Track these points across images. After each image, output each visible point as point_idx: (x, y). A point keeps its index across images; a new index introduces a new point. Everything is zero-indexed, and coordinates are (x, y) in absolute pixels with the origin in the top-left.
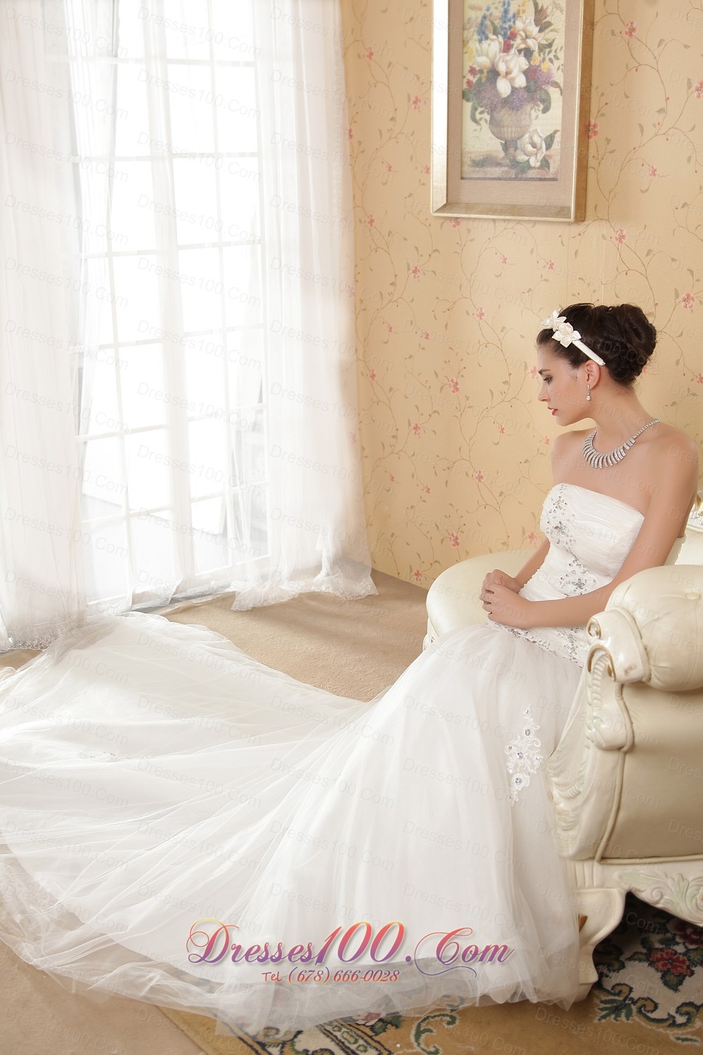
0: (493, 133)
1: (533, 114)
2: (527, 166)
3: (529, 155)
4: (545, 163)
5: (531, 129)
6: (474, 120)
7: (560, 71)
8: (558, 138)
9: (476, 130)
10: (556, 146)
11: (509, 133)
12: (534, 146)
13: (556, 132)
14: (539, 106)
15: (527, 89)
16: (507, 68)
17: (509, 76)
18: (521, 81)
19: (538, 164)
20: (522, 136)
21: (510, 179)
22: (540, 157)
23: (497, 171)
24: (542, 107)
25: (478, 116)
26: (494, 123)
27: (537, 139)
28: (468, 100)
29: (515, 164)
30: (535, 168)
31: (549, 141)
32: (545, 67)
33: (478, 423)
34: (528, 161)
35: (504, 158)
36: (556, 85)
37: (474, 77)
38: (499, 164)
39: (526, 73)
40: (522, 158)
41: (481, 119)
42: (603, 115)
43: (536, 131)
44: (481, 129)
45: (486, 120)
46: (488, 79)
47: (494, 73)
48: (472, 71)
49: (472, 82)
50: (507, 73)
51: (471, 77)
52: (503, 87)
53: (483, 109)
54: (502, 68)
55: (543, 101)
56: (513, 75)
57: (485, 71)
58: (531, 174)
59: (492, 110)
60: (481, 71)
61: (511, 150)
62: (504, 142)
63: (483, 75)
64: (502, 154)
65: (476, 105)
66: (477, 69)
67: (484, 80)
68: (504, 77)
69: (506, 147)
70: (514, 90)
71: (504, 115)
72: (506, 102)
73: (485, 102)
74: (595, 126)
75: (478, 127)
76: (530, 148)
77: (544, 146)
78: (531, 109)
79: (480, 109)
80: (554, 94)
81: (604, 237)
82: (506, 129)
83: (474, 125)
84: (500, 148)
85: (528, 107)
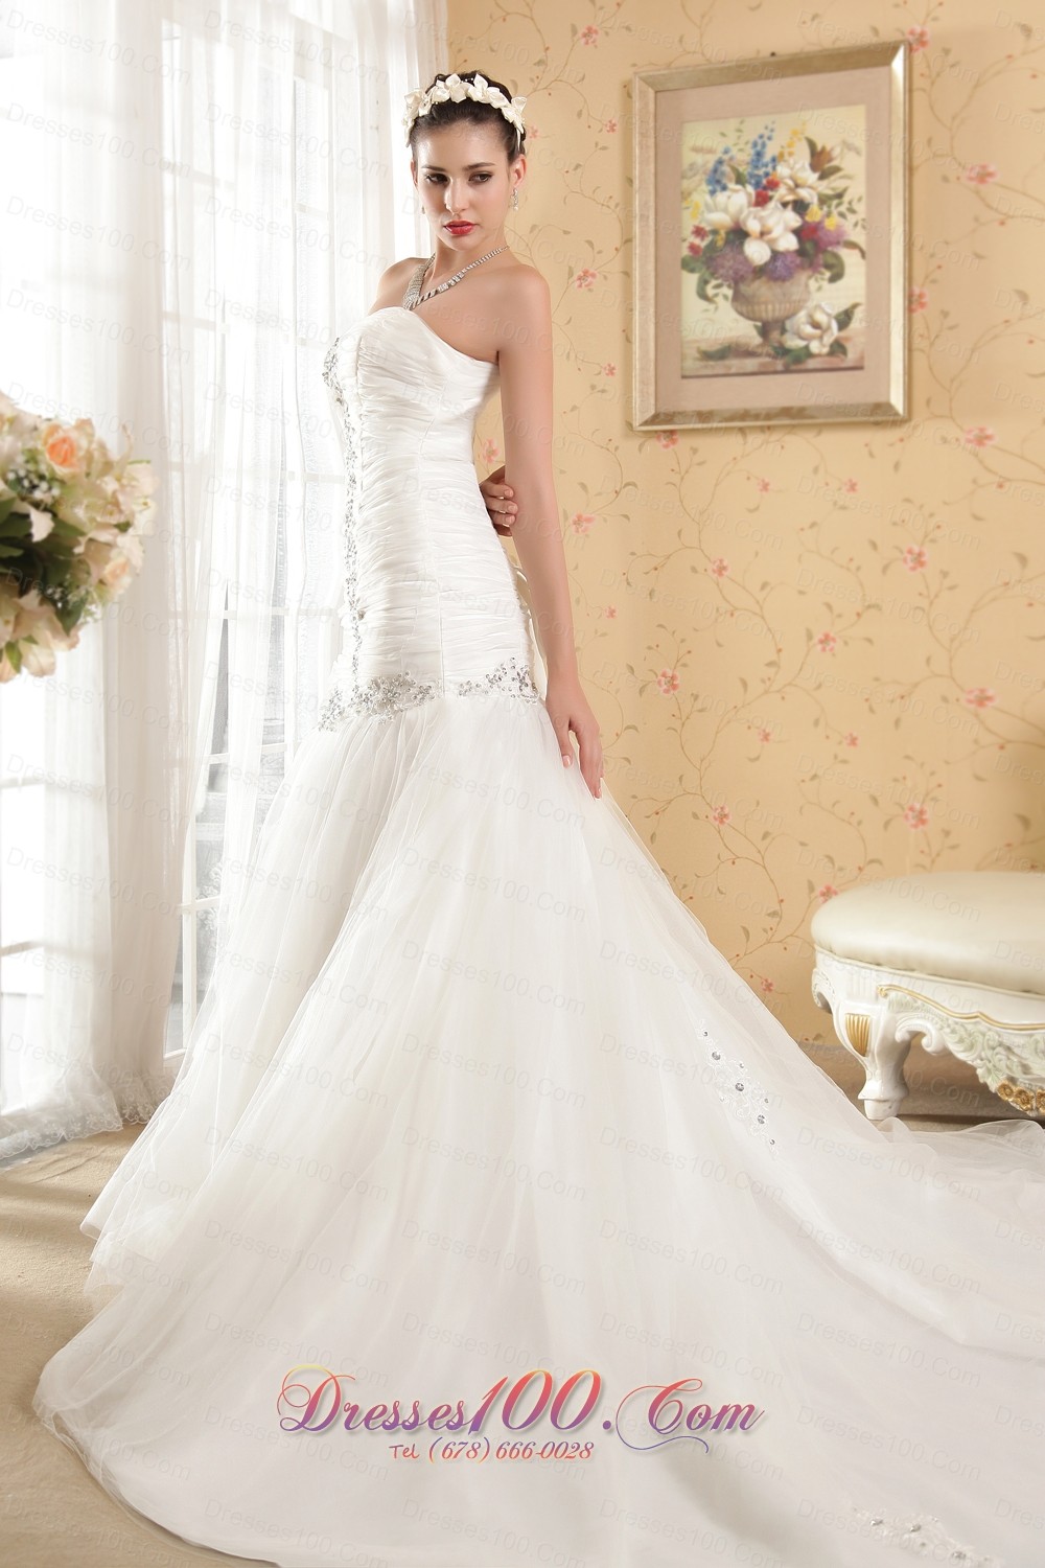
0: (741, 314)
1: (813, 284)
2: (807, 353)
3: (809, 338)
4: (838, 348)
5: (810, 304)
6: (703, 295)
7: (859, 228)
8: (858, 314)
9: (706, 310)
10: (856, 324)
11: (770, 311)
12: (816, 325)
13: (855, 306)
14: (822, 274)
15: (801, 252)
16: (763, 225)
17: (767, 237)
18: (789, 243)
19: (825, 350)
20: (794, 314)
21: (776, 372)
22: (828, 339)
23: (751, 364)
24: (828, 274)
25: (710, 291)
26: (738, 298)
27: (820, 317)
28: (692, 271)
29: (782, 351)
30: (819, 355)
31: (844, 319)
32: (831, 224)
33: (717, 733)
34: (807, 347)
35: (761, 345)
36: (852, 245)
37: (703, 239)
38: (750, 353)
39: (797, 232)
40: (794, 343)
41: (716, 295)
42: (934, 281)
43: (818, 307)
44: (716, 309)
45: (726, 297)
46: (727, 242)
47: (739, 234)
48: (699, 232)
49: (699, 247)
50: (762, 234)
51: (697, 241)
52: (756, 252)
53: (719, 281)
54: (753, 226)
55: (828, 267)
56: (774, 235)
57: (723, 233)
58: (811, 363)
59: (737, 281)
60: (715, 232)
61: (775, 335)
62: (759, 324)
63: (719, 238)
64: (758, 340)
65: (707, 276)
66: (708, 228)
67: (720, 243)
68: (756, 238)
69: (764, 331)
70: (775, 255)
71: (761, 289)
72: (760, 272)
73: (721, 271)
74: (921, 296)
75: (711, 307)
76: (808, 330)
77: (834, 325)
78: (810, 277)
79: (714, 282)
80: (850, 258)
81: (945, 440)
82: (763, 307)
83: (704, 304)
84: (754, 333)
85: (802, 276)
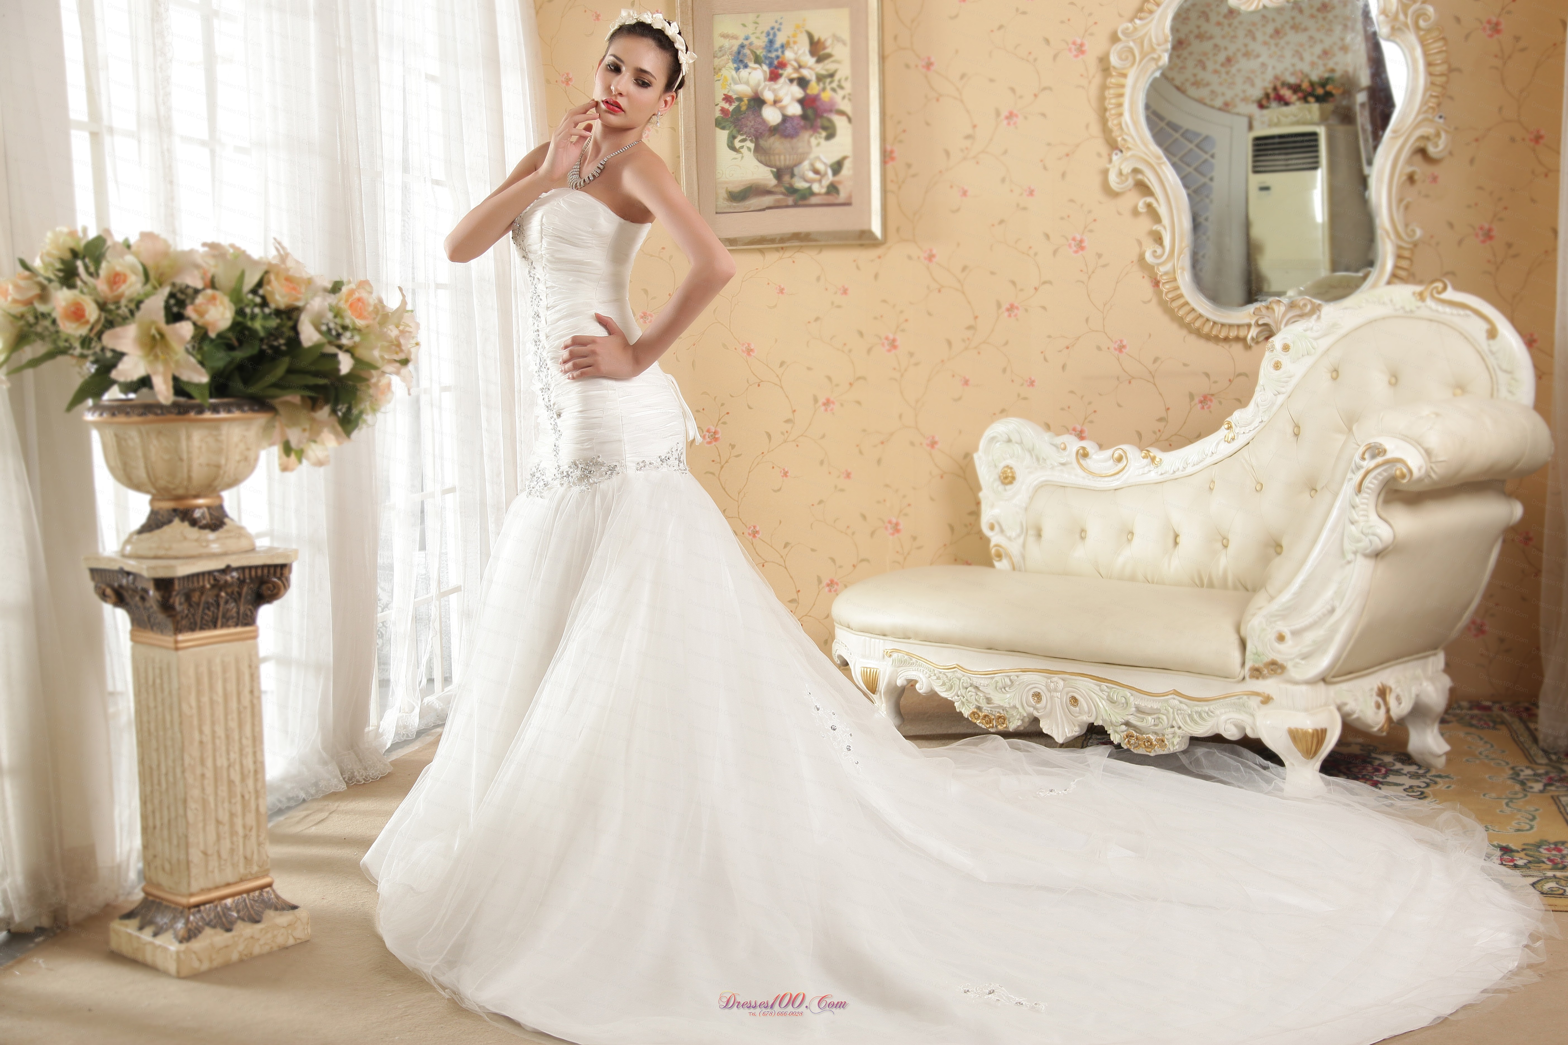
0: (761, 162)
1: (813, 141)
2: (810, 193)
3: (811, 181)
4: (833, 189)
5: (812, 156)
6: (732, 147)
7: (846, 101)
8: (847, 164)
9: (735, 159)
10: (846, 171)
11: (783, 160)
12: (816, 172)
13: (844, 158)
14: (820, 133)
15: (804, 117)
16: (776, 96)
17: (779, 105)
18: (795, 110)
19: (824, 190)
20: (798, 164)
21: (787, 206)
22: (826, 182)
23: (768, 200)
24: (824, 134)
25: (737, 144)
26: (759, 150)
27: (820, 166)
28: (723, 128)
29: (792, 191)
30: (819, 194)
31: (837, 167)
32: (826, 96)
33: (749, 472)
34: (810, 188)
35: (776, 186)
36: (842, 113)
37: (730, 105)
38: (768, 192)
39: (801, 102)
40: (800, 184)
41: (742, 147)
42: (901, 142)
43: (818, 158)
44: (742, 157)
45: (749, 149)
46: (749, 107)
47: (758, 102)
48: (728, 99)
49: (728, 110)
50: (775, 102)
51: (726, 106)
52: (772, 116)
53: (744, 137)
54: (768, 96)
55: (825, 128)
56: (784, 103)
57: (745, 100)
58: (814, 200)
59: (757, 137)
60: (740, 99)
61: (786, 178)
62: (775, 170)
63: (743, 103)
64: (773, 182)
65: (735, 132)
66: (734, 97)
67: (744, 108)
68: (771, 105)
69: (779, 175)
70: (785, 118)
71: (775, 143)
72: (774, 130)
73: (745, 129)
74: (892, 152)
75: (739, 156)
76: (811, 175)
77: (830, 172)
78: (811, 136)
79: (740, 138)
80: (840, 122)
81: (910, 258)
82: (777, 157)
83: (733, 154)
84: (771, 176)
85: (805, 135)
